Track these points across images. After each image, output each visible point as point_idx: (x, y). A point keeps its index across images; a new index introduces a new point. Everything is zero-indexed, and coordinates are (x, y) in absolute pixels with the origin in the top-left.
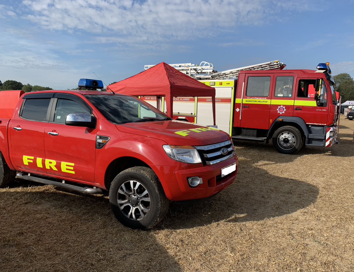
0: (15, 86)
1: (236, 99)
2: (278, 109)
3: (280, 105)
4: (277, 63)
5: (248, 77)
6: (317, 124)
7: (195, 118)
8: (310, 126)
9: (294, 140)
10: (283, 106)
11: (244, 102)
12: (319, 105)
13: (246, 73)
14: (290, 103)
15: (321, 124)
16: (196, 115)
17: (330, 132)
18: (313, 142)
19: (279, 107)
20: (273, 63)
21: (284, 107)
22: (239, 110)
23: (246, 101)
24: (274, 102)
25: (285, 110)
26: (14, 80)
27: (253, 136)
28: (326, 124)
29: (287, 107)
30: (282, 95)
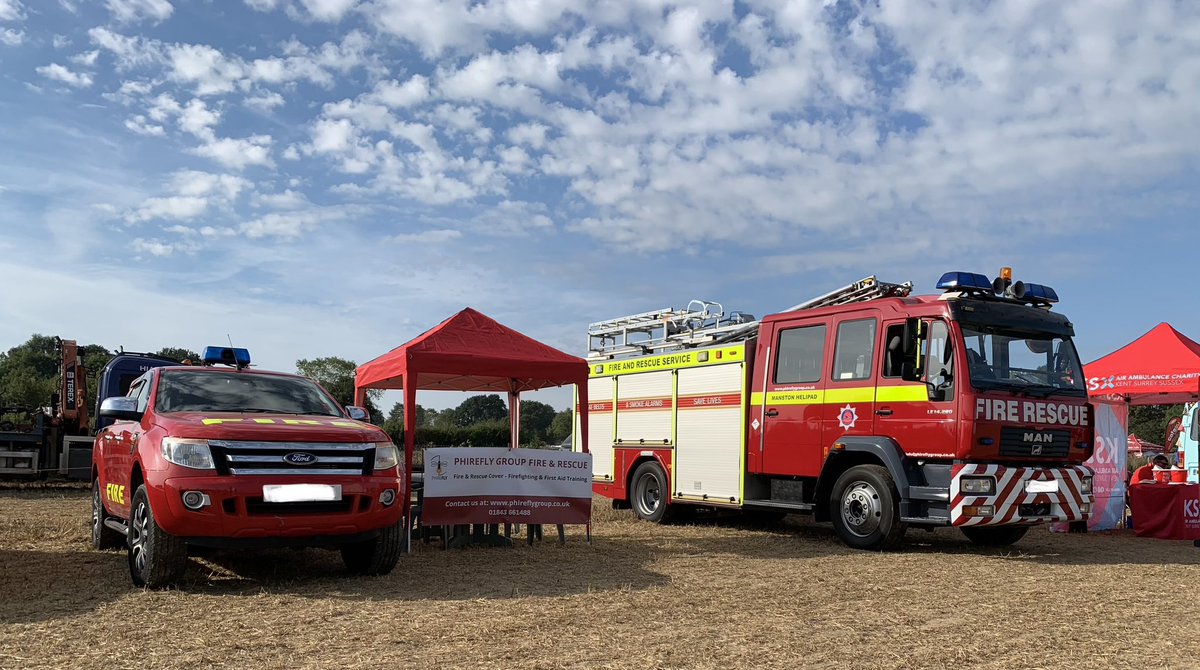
0: (537, 415)
1: (753, 394)
2: (839, 417)
3: (844, 405)
4: (870, 283)
5: (781, 331)
6: (932, 455)
7: (673, 451)
8: (920, 463)
9: (875, 505)
10: (852, 405)
11: (770, 402)
12: (933, 395)
13: (775, 322)
14: (865, 395)
15: (940, 455)
16: (674, 445)
17: (962, 477)
18: (930, 510)
19: (842, 410)
20: (862, 287)
21: (853, 410)
22: (758, 424)
23: (773, 398)
24: (833, 396)
25: (856, 417)
26: (535, 401)
27: (796, 500)
28: (953, 455)
29: (861, 407)
30: (849, 376)
